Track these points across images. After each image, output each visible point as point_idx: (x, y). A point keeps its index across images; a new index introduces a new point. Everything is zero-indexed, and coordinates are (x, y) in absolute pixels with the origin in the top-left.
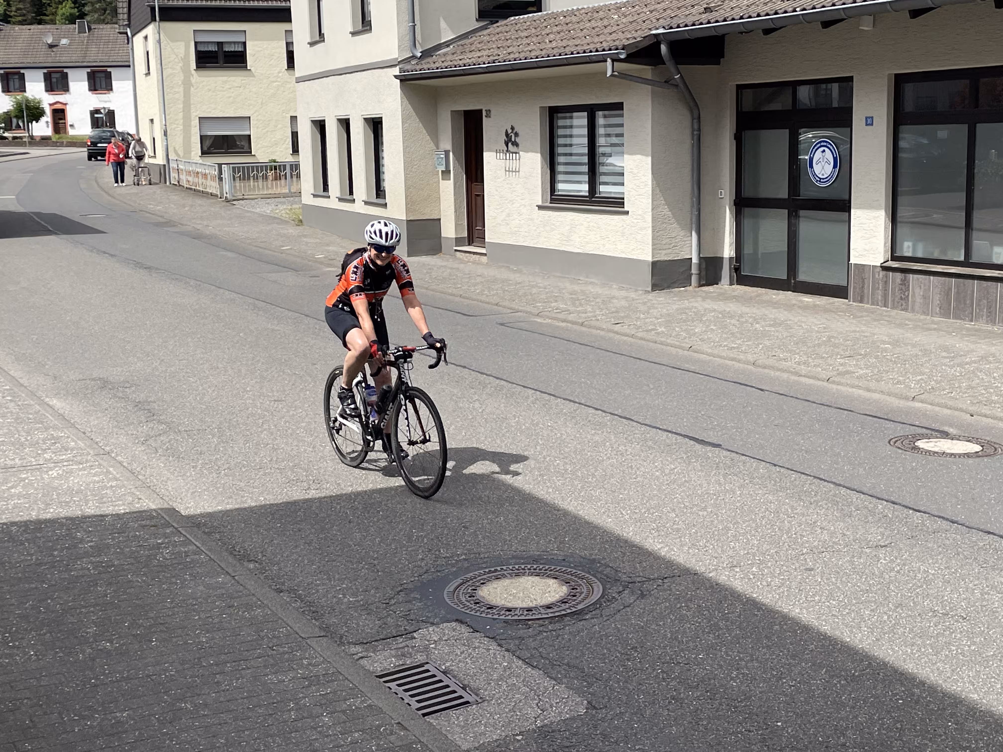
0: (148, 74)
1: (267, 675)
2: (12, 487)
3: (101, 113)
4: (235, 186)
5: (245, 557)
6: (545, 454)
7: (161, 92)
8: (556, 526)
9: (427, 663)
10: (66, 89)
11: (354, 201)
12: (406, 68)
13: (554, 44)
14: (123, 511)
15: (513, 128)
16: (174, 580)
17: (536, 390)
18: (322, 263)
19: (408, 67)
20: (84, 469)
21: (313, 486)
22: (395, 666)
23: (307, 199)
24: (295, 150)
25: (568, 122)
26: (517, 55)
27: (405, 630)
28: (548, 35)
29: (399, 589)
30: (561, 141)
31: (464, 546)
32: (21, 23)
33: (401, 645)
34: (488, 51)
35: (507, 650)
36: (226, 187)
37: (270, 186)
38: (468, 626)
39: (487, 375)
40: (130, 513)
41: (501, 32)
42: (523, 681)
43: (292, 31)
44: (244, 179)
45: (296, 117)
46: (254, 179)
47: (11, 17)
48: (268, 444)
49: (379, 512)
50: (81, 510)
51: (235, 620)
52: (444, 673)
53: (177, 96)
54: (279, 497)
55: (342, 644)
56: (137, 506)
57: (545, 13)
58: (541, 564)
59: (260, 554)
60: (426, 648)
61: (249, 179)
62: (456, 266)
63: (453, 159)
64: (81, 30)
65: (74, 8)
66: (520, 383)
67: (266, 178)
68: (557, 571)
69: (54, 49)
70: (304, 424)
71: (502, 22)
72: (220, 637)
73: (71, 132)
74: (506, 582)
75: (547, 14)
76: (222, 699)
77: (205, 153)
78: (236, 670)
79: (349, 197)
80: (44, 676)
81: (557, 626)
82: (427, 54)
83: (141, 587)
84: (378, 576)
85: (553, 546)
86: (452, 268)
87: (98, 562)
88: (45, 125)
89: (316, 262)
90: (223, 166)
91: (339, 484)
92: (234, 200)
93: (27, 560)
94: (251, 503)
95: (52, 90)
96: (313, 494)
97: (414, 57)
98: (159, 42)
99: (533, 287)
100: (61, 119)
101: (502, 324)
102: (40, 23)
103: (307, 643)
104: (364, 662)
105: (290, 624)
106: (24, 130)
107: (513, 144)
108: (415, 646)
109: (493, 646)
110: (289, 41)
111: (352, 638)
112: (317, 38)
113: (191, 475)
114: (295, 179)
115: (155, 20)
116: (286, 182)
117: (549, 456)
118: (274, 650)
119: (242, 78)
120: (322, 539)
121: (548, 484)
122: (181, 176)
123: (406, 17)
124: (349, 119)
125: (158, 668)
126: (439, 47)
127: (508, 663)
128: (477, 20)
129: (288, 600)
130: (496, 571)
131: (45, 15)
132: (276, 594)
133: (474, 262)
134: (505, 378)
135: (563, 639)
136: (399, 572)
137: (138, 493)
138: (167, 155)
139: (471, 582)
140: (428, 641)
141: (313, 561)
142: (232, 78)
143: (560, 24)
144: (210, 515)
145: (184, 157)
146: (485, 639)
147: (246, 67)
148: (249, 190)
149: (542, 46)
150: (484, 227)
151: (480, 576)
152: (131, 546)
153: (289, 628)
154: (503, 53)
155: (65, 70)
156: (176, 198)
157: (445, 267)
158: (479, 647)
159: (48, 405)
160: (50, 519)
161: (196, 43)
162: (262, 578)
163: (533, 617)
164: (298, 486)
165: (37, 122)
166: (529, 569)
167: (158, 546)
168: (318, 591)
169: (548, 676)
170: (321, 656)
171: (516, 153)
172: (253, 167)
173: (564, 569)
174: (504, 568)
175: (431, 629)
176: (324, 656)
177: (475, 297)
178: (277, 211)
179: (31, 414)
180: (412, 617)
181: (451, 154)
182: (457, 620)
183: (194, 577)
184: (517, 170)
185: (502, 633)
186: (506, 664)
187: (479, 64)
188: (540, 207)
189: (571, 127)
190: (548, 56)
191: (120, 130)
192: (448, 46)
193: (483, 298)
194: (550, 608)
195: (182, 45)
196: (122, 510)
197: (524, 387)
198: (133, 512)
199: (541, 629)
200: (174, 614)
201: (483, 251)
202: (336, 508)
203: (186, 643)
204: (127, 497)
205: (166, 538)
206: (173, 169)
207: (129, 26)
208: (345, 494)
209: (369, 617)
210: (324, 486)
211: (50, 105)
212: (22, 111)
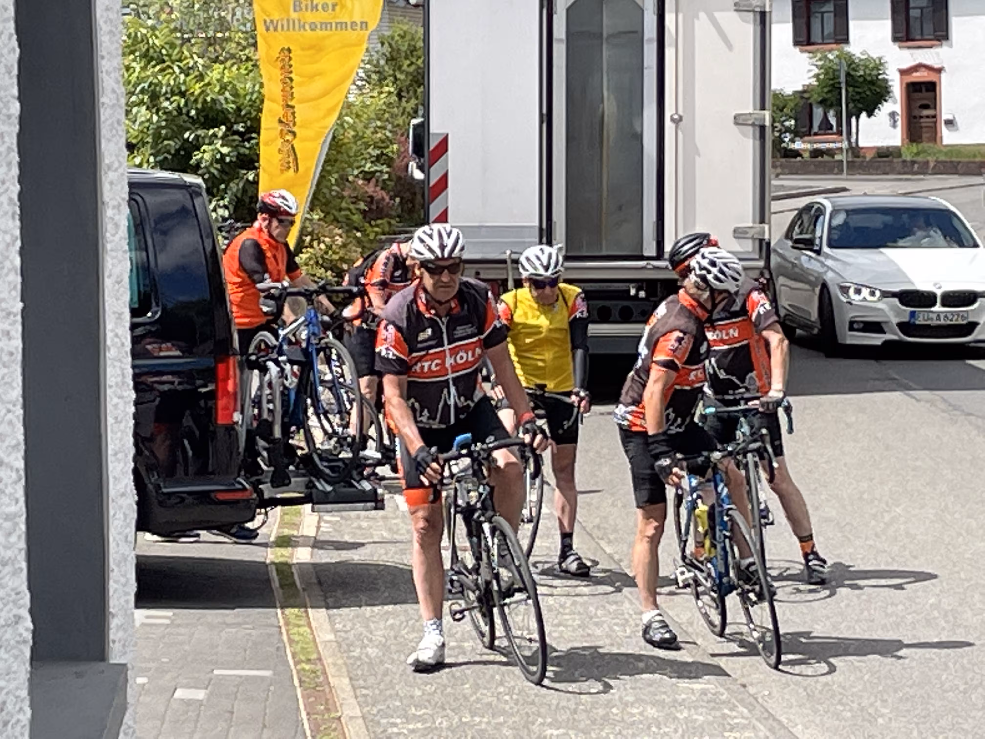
10: (941, 33)
73: (948, 137)
88: (888, 122)
95: (908, 38)
100: (926, 107)
165: (870, 114)
211: (903, 72)
212: (835, 88)
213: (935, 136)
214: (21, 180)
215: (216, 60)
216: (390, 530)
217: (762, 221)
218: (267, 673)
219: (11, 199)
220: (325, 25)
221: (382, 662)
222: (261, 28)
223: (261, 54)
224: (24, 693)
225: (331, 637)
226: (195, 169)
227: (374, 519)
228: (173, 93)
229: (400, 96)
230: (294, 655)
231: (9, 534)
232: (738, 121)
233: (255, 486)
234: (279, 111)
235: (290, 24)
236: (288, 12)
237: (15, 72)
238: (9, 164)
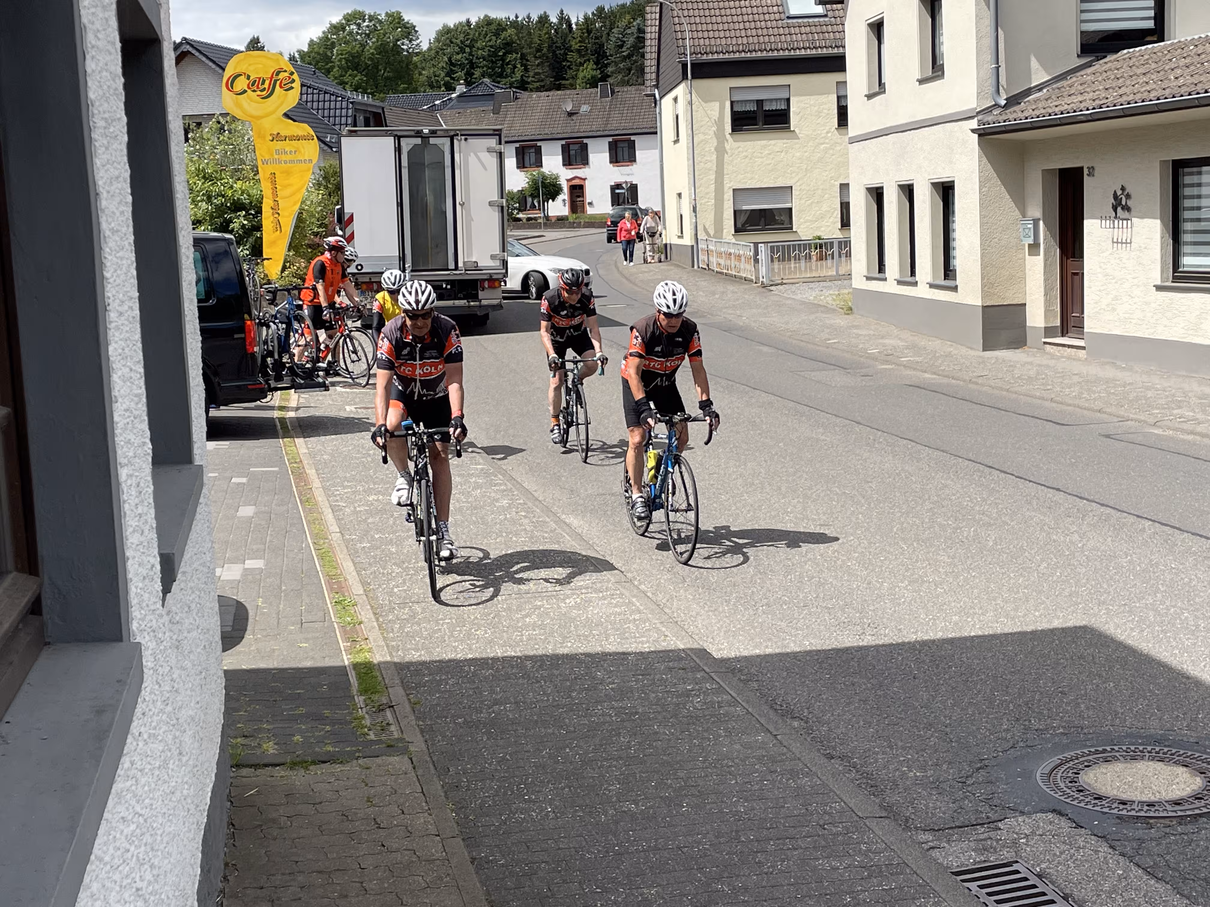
0: (676, 141)
1: (818, 859)
2: (526, 616)
3: (623, 188)
4: (773, 269)
5: (788, 713)
6: (1168, 603)
7: (691, 161)
8: (1186, 697)
9: (1017, 862)
10: (585, 162)
11: (915, 284)
12: (985, 121)
13: (1181, 81)
14: (647, 650)
15: (1123, 189)
16: (706, 734)
17: (1154, 521)
18: (875, 359)
19: (990, 118)
20: (604, 598)
21: (869, 631)
22: (975, 863)
23: (859, 282)
24: (845, 223)
25: (1195, 179)
26: (1131, 97)
27: (988, 818)
28: (1173, 70)
29: (979, 765)
30: (1187, 203)
31: (1062, 718)
32: (538, 90)
33: (982, 837)
34: (1092, 94)
35: (1123, 855)
36: (763, 270)
37: (814, 268)
38: (1069, 819)
39: (1087, 500)
40: (655, 652)
41: (1110, 70)
42: (1145, 896)
43: (845, 82)
44: (784, 260)
45: (848, 184)
46: (795, 260)
47: (528, 83)
48: (813, 577)
49: (950, 667)
50: (601, 646)
51: (778, 788)
52: (1039, 876)
53: (709, 165)
54: (828, 642)
55: (907, 828)
56: (663, 645)
57: (1169, 42)
58: (1165, 746)
59: (806, 711)
60: (1015, 842)
61: (789, 260)
62: (1045, 362)
63: (1044, 231)
64: (604, 95)
65: (596, 69)
66: (1132, 512)
67: (810, 258)
68: (1187, 757)
69: (574, 118)
70: (857, 555)
71: (1110, 58)
72: (761, 808)
73: (590, 211)
74: (1118, 767)
75: (1172, 44)
76: (764, 883)
77: (737, 230)
78: (781, 849)
79: (910, 279)
80: (562, 837)
81: (1190, 828)
82: (1013, 101)
83: (669, 740)
84: (952, 747)
85: (1182, 724)
86: (1040, 365)
87: (621, 707)
88: (562, 204)
89: (867, 358)
90: (760, 245)
91: (900, 629)
92: (772, 285)
93: (543, 700)
94: (793, 647)
95: (570, 164)
96: (868, 640)
97: (997, 105)
98: (691, 103)
99: (1148, 389)
100: (579, 197)
101: (1108, 436)
102: (559, 88)
103: (865, 824)
104: (935, 853)
105: (844, 798)
106: (540, 209)
107: (1123, 209)
108: (1001, 840)
109: (1104, 848)
110: (842, 93)
111: (921, 822)
112: (877, 89)
113: (724, 611)
114: (843, 258)
115: (687, 78)
116: (833, 263)
117: (1174, 607)
118: (825, 829)
119: (785, 141)
120: (880, 696)
121: (1174, 644)
122: (711, 259)
123: (989, 56)
124: (912, 185)
125: (690, 839)
126: (1028, 92)
127: (1124, 871)
128: (1078, 56)
129: (840, 768)
130: (1104, 751)
131: (564, 79)
132: (826, 760)
133: (1069, 358)
134: (1111, 504)
135: (1198, 845)
136: (977, 745)
137: (664, 629)
138: (696, 235)
139: (1072, 763)
140: (1017, 834)
141: (870, 722)
142: (773, 142)
143: (1188, 56)
144: (747, 659)
145: (714, 237)
146: (1093, 837)
147: (789, 127)
148: (790, 274)
149: (1165, 84)
150: (1083, 313)
151: (1083, 756)
152: (657, 691)
153: (842, 804)
154: (1112, 96)
155: (585, 141)
156: (704, 284)
157: (1031, 363)
158: (1084, 847)
159: (565, 523)
160: (567, 655)
161: (732, 103)
162: (809, 739)
163: (1156, 815)
164: (849, 630)
165: (553, 201)
166: (1149, 752)
167: (687, 694)
168: (876, 761)
169: (1178, 893)
170: (883, 841)
171: (1127, 220)
172: (794, 246)
173: (1197, 755)
174: (1116, 748)
175: (1020, 819)
176: (886, 841)
177: (1070, 402)
178: (822, 298)
179: (546, 532)
180: (996, 801)
181: (1041, 223)
182: (1054, 811)
183: (729, 733)
184: (1128, 241)
185: (1116, 833)
186: (1121, 872)
187: (1081, 111)
188: (1159, 288)
189: (1199, 185)
190: (1174, 97)
191: (643, 207)
192: (1040, 90)
193: (1082, 403)
194: (1179, 804)
195: (716, 105)
196: (646, 648)
197: (1138, 516)
198: (659, 652)
199: (1167, 830)
200: (707, 776)
201: (1081, 343)
202: (897, 659)
203: (721, 811)
204: (651, 633)
205: (697, 684)
206: (702, 250)
207: (657, 86)
208: (909, 643)
209: (940, 798)
210: (882, 632)
211: (568, 180)
212: (537, 189)
213: (583, 211)
214: (135, 234)
215: (239, 179)
216: (333, 400)
217: (504, 251)
218: (276, 469)
219: (130, 243)
220: (292, 162)
221: (331, 461)
222: (260, 163)
223: (261, 176)
224: (149, 478)
225: (306, 451)
226: (231, 232)
227: (325, 395)
228: (218, 195)
229: (330, 195)
230: (288, 460)
231: (137, 404)
232: (491, 204)
233: (267, 382)
234: (271, 203)
235: (275, 161)
236: (272, 155)
237: (129, 181)
238: (128, 226)
